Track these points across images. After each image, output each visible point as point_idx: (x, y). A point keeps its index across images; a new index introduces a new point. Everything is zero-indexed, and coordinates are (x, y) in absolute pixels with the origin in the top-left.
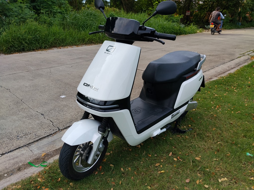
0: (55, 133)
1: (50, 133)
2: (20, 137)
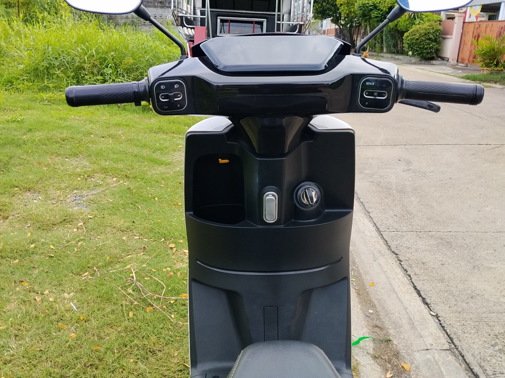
2: (500, 349)
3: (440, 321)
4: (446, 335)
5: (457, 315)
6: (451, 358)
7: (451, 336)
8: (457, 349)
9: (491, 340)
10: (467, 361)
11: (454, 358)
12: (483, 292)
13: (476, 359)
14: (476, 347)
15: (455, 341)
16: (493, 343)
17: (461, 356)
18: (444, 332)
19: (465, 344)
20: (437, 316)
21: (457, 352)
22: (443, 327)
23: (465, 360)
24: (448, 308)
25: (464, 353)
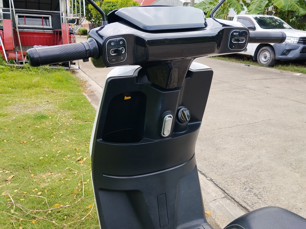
2: (249, 190)
3: (214, 182)
4: (220, 189)
5: (221, 176)
6: (228, 201)
7: (223, 189)
8: (229, 195)
9: (243, 187)
10: (237, 201)
11: (229, 200)
12: (227, 161)
13: (241, 199)
14: (237, 192)
15: (226, 191)
16: (245, 188)
17: (233, 199)
18: (218, 188)
19: (232, 192)
20: (211, 180)
21: (229, 197)
22: (217, 185)
23: (235, 201)
24: (215, 174)
25: (233, 197)
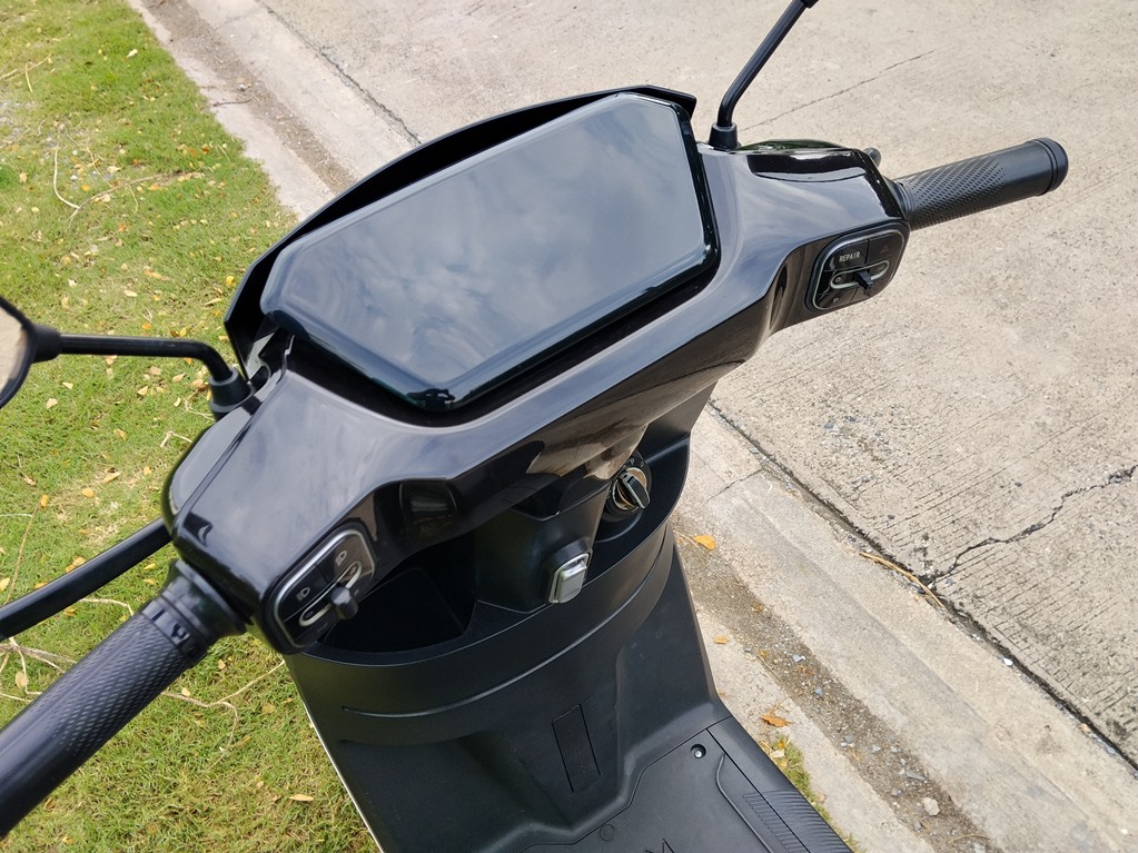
0: (893, 562)
1: (882, 541)
2: (842, 429)
3: (719, 411)
4: (741, 438)
6: (773, 487)
7: (754, 437)
8: (774, 460)
9: (821, 415)
10: (802, 481)
11: (777, 483)
13: (815, 470)
14: (803, 443)
15: (764, 444)
16: (827, 420)
17: (787, 474)
18: (735, 432)
19: (782, 444)
21: (775, 468)
22: (730, 422)
23: (797, 480)
25: (790, 465)
